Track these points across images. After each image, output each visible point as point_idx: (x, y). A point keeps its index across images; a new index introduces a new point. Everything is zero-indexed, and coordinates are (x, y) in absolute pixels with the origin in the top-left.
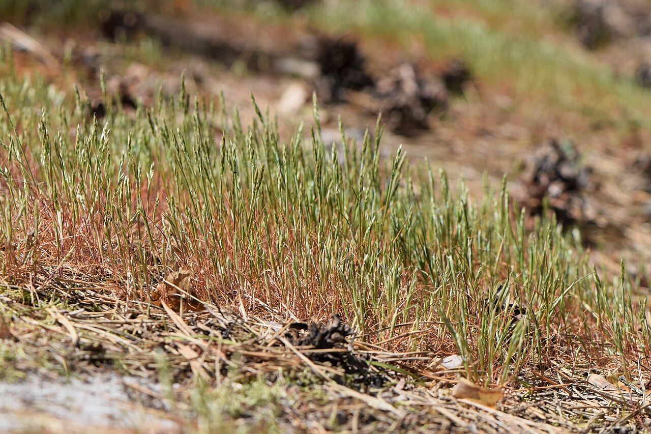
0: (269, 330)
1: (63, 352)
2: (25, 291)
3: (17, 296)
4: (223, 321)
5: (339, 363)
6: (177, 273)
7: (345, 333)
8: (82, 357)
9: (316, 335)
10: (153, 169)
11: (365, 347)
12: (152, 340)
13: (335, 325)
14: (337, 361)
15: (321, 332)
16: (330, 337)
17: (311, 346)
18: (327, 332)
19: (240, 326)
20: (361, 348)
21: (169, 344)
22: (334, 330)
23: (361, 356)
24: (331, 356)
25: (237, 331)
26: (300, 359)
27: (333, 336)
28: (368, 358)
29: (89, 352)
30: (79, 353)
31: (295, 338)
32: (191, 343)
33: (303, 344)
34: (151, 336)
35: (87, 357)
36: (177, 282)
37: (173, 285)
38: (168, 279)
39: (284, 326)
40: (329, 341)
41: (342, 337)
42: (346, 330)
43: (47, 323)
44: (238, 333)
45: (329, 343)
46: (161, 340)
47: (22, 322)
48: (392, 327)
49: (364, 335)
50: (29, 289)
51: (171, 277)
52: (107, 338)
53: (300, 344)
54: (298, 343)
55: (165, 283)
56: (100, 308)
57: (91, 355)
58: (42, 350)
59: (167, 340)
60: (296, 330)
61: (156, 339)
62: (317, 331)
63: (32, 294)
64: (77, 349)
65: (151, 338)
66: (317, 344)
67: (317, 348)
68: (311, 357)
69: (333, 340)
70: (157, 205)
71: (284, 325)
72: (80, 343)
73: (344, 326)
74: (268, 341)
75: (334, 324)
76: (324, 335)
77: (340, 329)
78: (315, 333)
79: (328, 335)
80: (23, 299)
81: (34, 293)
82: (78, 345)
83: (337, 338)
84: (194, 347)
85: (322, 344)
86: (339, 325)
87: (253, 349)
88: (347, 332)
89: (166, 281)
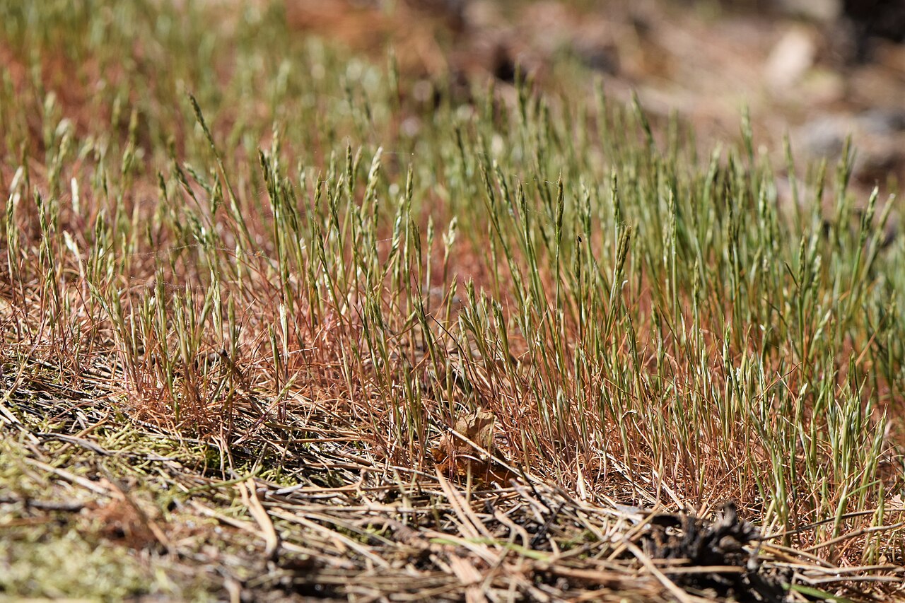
0: (620, 524)
1: (242, 574)
2: (210, 447)
3: (196, 458)
4: (537, 508)
5: (730, 591)
6: (472, 417)
7: (744, 538)
8: (276, 582)
9: (694, 540)
10: (454, 228)
11: (786, 555)
12: (410, 544)
13: (726, 522)
14: (727, 587)
15: (702, 534)
16: (717, 544)
17: (683, 560)
18: (713, 535)
19: (570, 516)
20: (778, 558)
21: (436, 554)
22: (725, 531)
23: (778, 571)
24: (717, 578)
25: (562, 527)
26: (660, 583)
27: (724, 542)
28: (789, 575)
29: (290, 572)
30: (275, 573)
31: (658, 544)
32: (471, 554)
33: (673, 554)
34: (408, 538)
35: (286, 580)
36: (471, 433)
37: (465, 439)
38: (458, 427)
39: (645, 518)
40: (715, 549)
41: (738, 544)
42: (747, 530)
43: (230, 515)
44: (564, 530)
45: (716, 554)
46: (424, 545)
47: (189, 511)
48: (837, 517)
49: (785, 533)
50: (218, 445)
51: (462, 424)
52: (332, 540)
53: (667, 554)
54: (663, 552)
55: (451, 433)
56: (338, 477)
57: (293, 577)
58: (203, 571)
59: (434, 548)
60: (662, 529)
61: (416, 543)
62: (696, 534)
63: (222, 453)
64: (271, 565)
65: (407, 542)
66: (695, 555)
67: (694, 563)
68: (681, 581)
69: (723, 548)
70: (454, 293)
71: (646, 516)
72: (281, 551)
73: (743, 525)
74: (613, 546)
75: (723, 521)
76: (707, 540)
77: (736, 529)
78: (691, 537)
79: (715, 540)
80: (206, 463)
81: (226, 454)
82: (275, 557)
83: (730, 546)
84: (477, 561)
85: (705, 557)
86: (734, 522)
87: (581, 565)
88: (748, 535)
89: (454, 432)
